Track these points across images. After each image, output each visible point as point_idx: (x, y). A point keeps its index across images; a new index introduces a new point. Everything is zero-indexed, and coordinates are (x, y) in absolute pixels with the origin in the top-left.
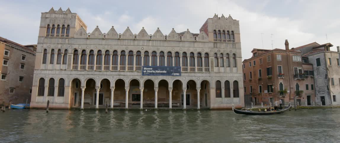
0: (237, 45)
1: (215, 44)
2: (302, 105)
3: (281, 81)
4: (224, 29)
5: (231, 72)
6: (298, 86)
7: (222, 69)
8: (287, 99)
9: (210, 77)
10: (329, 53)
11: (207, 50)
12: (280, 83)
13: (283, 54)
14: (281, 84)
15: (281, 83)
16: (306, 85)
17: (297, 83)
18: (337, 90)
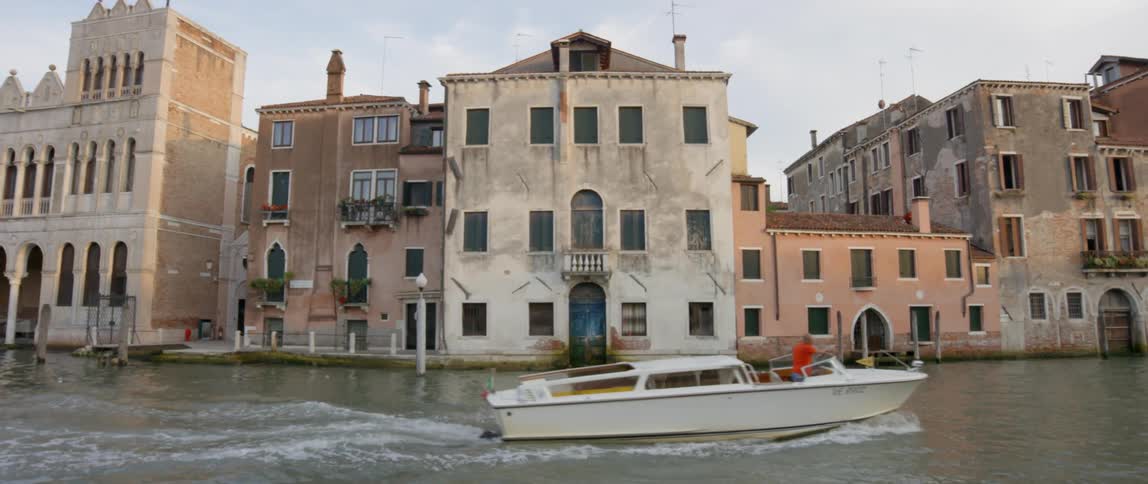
0: (144, 103)
1: (78, 112)
2: (370, 349)
3: (277, 238)
4: (112, 50)
5: (113, 209)
6: (358, 259)
7: (86, 201)
8: (294, 318)
9: (45, 231)
10: (480, 86)
11: (50, 138)
12: (271, 247)
13: (307, 115)
14: (276, 254)
15: (276, 245)
16: (409, 252)
17: (359, 246)
18: (507, 272)
